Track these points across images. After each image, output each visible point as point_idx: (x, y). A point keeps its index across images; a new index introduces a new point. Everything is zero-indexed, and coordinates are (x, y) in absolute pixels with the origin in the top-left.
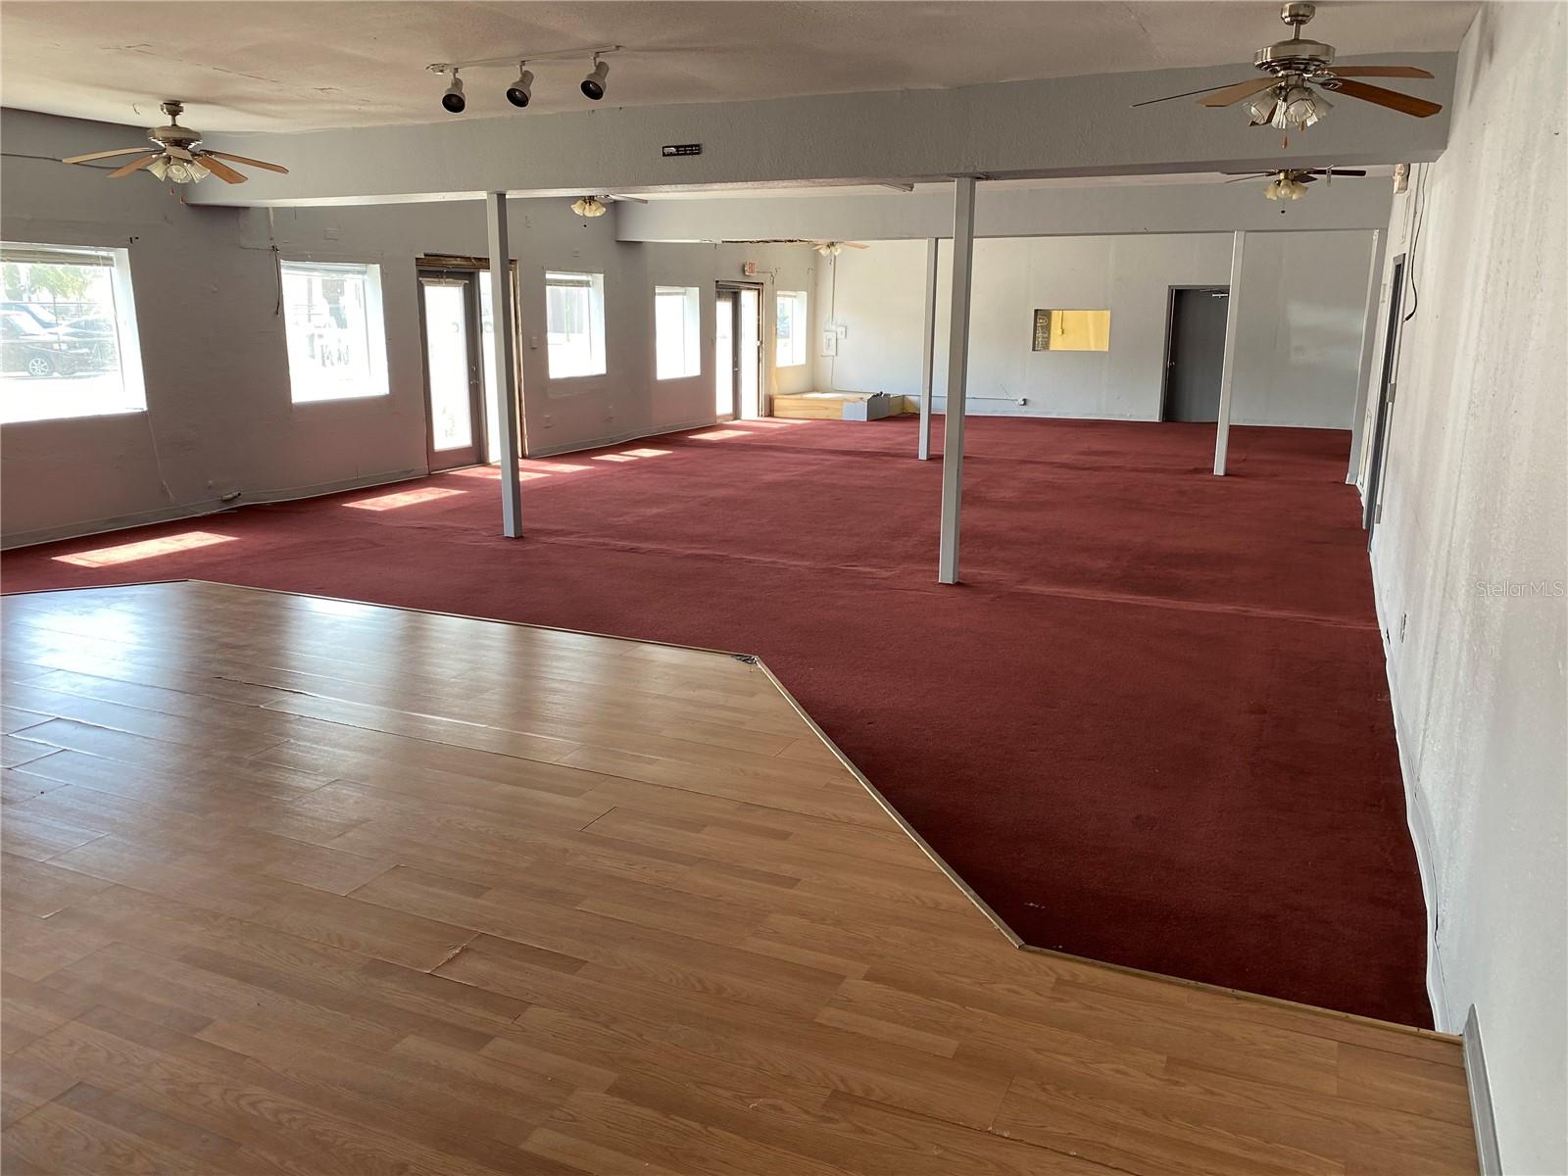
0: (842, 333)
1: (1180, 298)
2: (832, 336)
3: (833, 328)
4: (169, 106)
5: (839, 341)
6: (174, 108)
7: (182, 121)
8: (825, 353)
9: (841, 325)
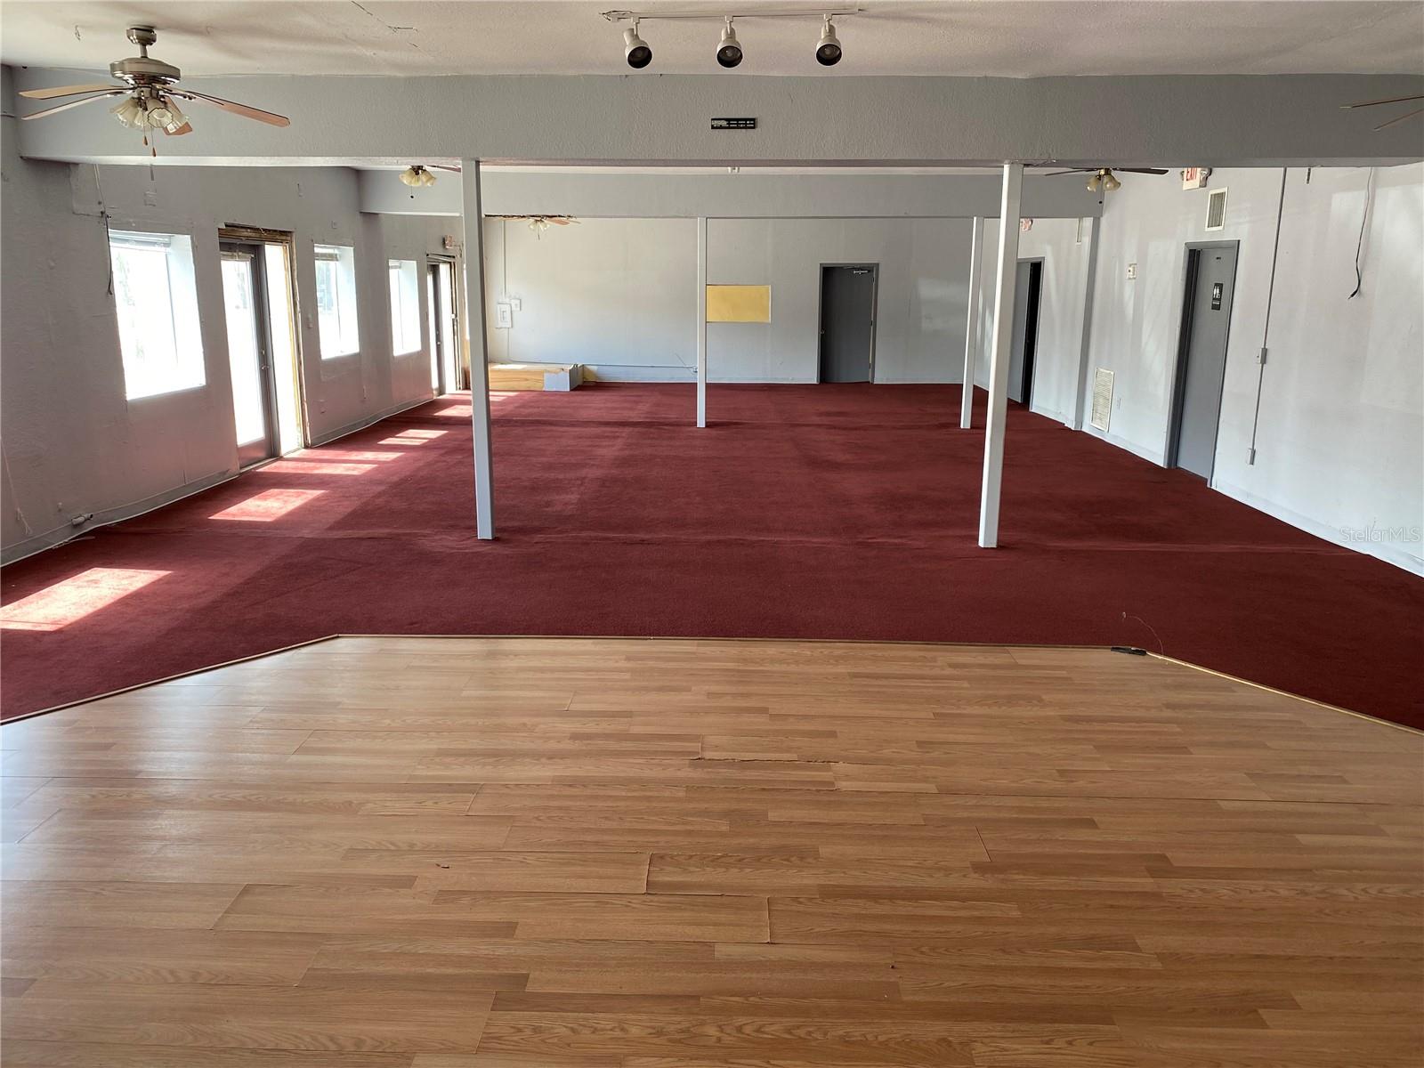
0: (516, 305)
1: (829, 274)
2: (507, 308)
3: (507, 300)
4: (141, 33)
5: (514, 315)
6: (146, 36)
7: (153, 52)
8: (500, 324)
9: (515, 298)
